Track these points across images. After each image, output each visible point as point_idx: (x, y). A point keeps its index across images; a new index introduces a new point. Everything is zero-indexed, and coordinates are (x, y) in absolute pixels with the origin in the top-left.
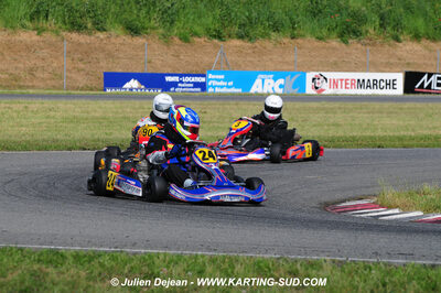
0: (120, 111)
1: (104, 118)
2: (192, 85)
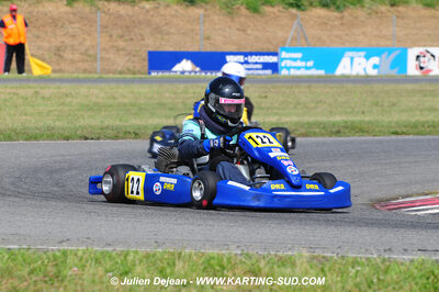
0: (156, 96)
1: (134, 105)
2: (260, 66)
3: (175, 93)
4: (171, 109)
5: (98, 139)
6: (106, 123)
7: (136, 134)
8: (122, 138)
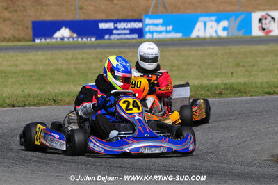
0: (51, 62)
1: (34, 72)
2: (128, 32)
3: (67, 59)
4: (67, 74)
5: (25, 105)
6: (26, 92)
7: (55, 101)
8: (44, 104)
